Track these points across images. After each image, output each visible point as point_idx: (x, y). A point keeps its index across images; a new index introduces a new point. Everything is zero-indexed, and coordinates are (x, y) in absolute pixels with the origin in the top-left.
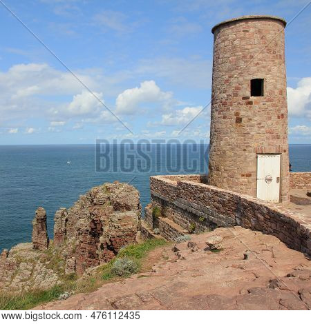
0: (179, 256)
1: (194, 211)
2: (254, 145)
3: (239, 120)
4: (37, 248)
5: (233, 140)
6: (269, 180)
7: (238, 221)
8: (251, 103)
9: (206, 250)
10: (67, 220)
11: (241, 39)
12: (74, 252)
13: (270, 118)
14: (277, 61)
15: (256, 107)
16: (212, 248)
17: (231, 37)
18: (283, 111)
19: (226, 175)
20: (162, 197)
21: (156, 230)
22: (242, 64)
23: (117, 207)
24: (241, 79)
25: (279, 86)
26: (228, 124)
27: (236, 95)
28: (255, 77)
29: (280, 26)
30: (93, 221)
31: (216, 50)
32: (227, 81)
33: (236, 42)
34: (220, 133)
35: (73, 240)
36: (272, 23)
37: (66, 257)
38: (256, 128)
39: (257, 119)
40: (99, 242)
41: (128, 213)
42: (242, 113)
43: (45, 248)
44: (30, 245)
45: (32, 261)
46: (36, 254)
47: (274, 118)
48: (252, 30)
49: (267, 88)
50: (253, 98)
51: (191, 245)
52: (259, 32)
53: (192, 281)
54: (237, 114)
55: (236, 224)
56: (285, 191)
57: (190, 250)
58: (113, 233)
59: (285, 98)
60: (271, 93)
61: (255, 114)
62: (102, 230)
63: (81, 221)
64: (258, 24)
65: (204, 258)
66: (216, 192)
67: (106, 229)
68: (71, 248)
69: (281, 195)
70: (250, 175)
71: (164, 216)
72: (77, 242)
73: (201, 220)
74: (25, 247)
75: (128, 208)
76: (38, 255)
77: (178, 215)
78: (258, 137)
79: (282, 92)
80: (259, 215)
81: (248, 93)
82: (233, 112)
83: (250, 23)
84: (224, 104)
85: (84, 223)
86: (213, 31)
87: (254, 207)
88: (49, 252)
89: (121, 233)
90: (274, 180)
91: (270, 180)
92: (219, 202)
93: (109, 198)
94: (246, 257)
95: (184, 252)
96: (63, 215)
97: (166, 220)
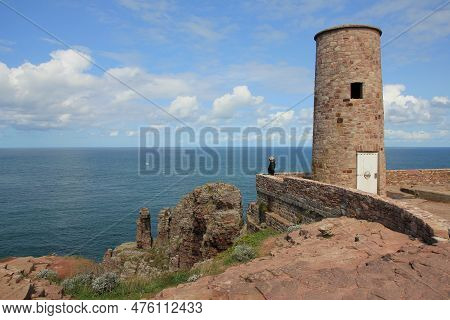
0: (293, 243)
1: (300, 205)
2: (354, 143)
3: (340, 121)
4: (141, 247)
5: (334, 139)
6: (367, 176)
7: (344, 212)
8: (351, 105)
9: (318, 236)
10: (170, 219)
11: (342, 46)
12: (178, 250)
13: (368, 119)
14: (374, 67)
15: (355, 108)
16: (324, 235)
17: (333, 44)
18: (379, 113)
19: (328, 171)
20: (268, 193)
21: (263, 224)
22: (343, 69)
23: (220, 206)
24: (342, 83)
25: (376, 90)
26: (330, 124)
27: (338, 97)
28: (355, 81)
29: (376, 35)
30: (197, 220)
31: (319, 56)
32: (329, 84)
33: (337, 49)
34: (323, 132)
35: (176, 239)
36: (369, 31)
37: (169, 254)
38: (356, 128)
39: (356, 119)
40: (202, 240)
41: (231, 212)
42: (343, 114)
43: (149, 248)
44: (135, 245)
45: (136, 260)
46: (139, 253)
47: (372, 119)
48: (351, 38)
49: (366, 91)
50: (352, 101)
51: (303, 233)
52: (358, 39)
53: (312, 260)
54: (338, 115)
55: (342, 215)
56: (383, 185)
57: (302, 237)
58: (216, 231)
59: (381, 101)
60: (369, 95)
61: (354, 115)
62: (205, 228)
63: (185, 220)
64: (358, 32)
65: (317, 243)
66: (322, 186)
67: (209, 227)
68: (175, 246)
69: (378, 190)
70: (350, 172)
71: (270, 211)
72: (181, 240)
73: (307, 212)
74: (129, 247)
75: (230, 207)
76: (142, 253)
77: (284, 209)
78: (357, 137)
79: (379, 95)
80: (364, 205)
81: (349, 96)
82: (334, 113)
83: (350, 31)
84: (327, 105)
85: (187, 222)
86: (316, 38)
87: (359, 198)
88: (153, 251)
89: (224, 231)
90: (373, 176)
91: (369, 176)
92: (325, 195)
93: (211, 197)
94: (357, 240)
95: (297, 239)
96: (166, 214)
97: (272, 214)
